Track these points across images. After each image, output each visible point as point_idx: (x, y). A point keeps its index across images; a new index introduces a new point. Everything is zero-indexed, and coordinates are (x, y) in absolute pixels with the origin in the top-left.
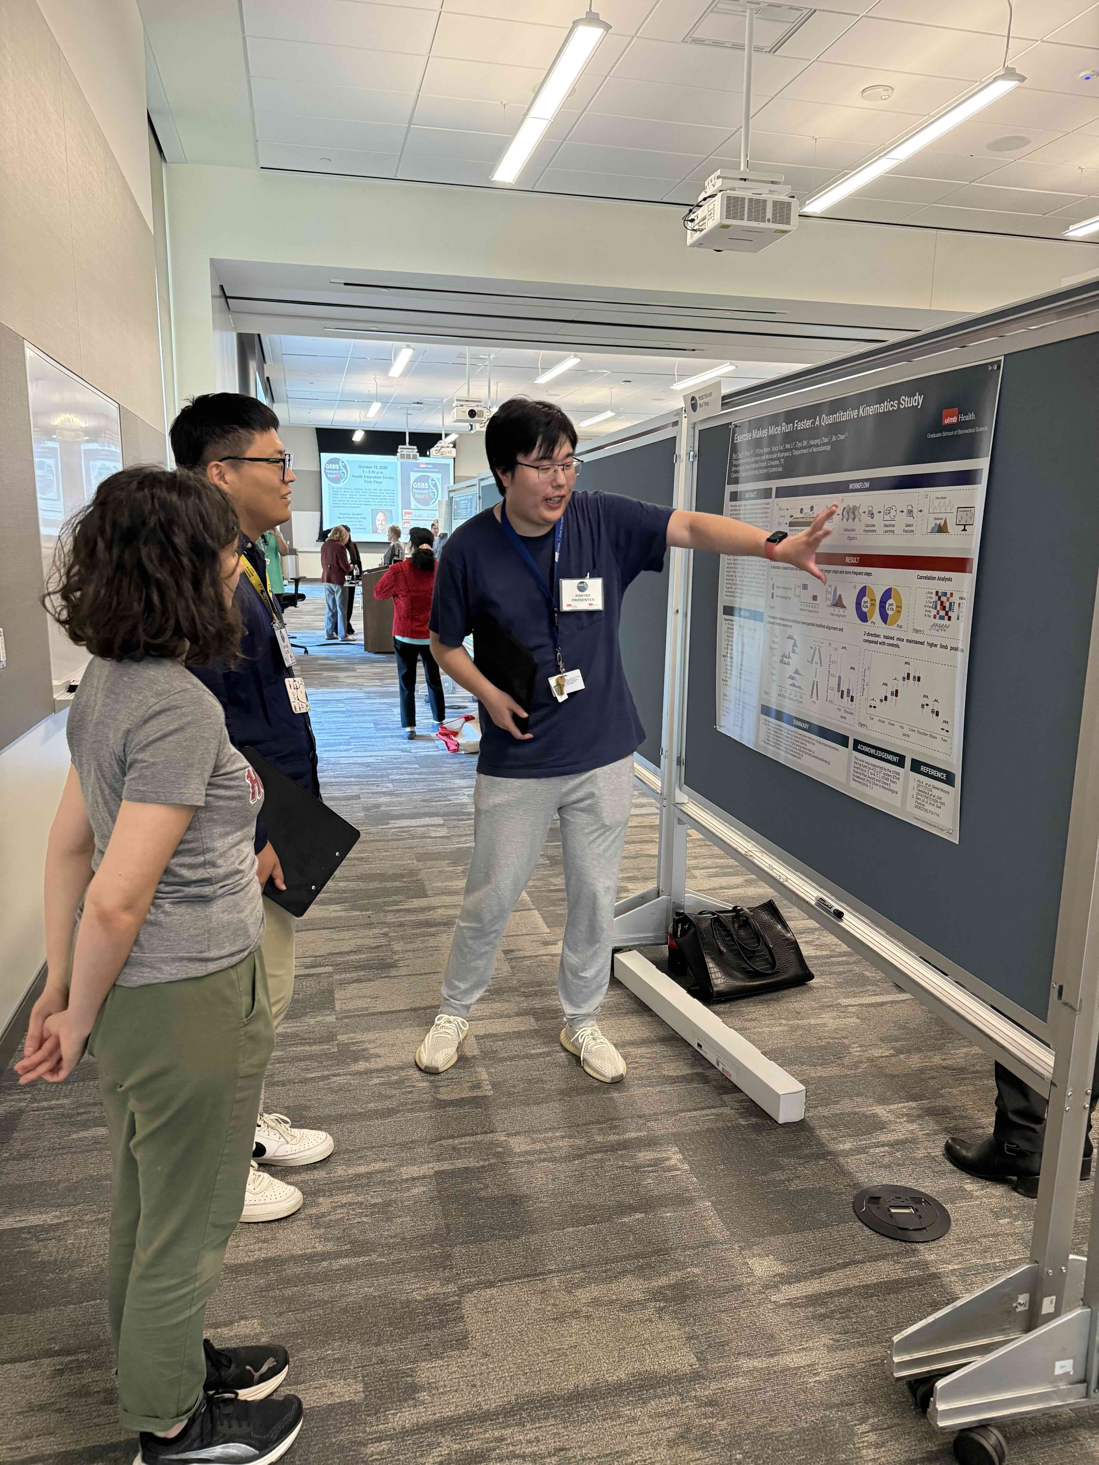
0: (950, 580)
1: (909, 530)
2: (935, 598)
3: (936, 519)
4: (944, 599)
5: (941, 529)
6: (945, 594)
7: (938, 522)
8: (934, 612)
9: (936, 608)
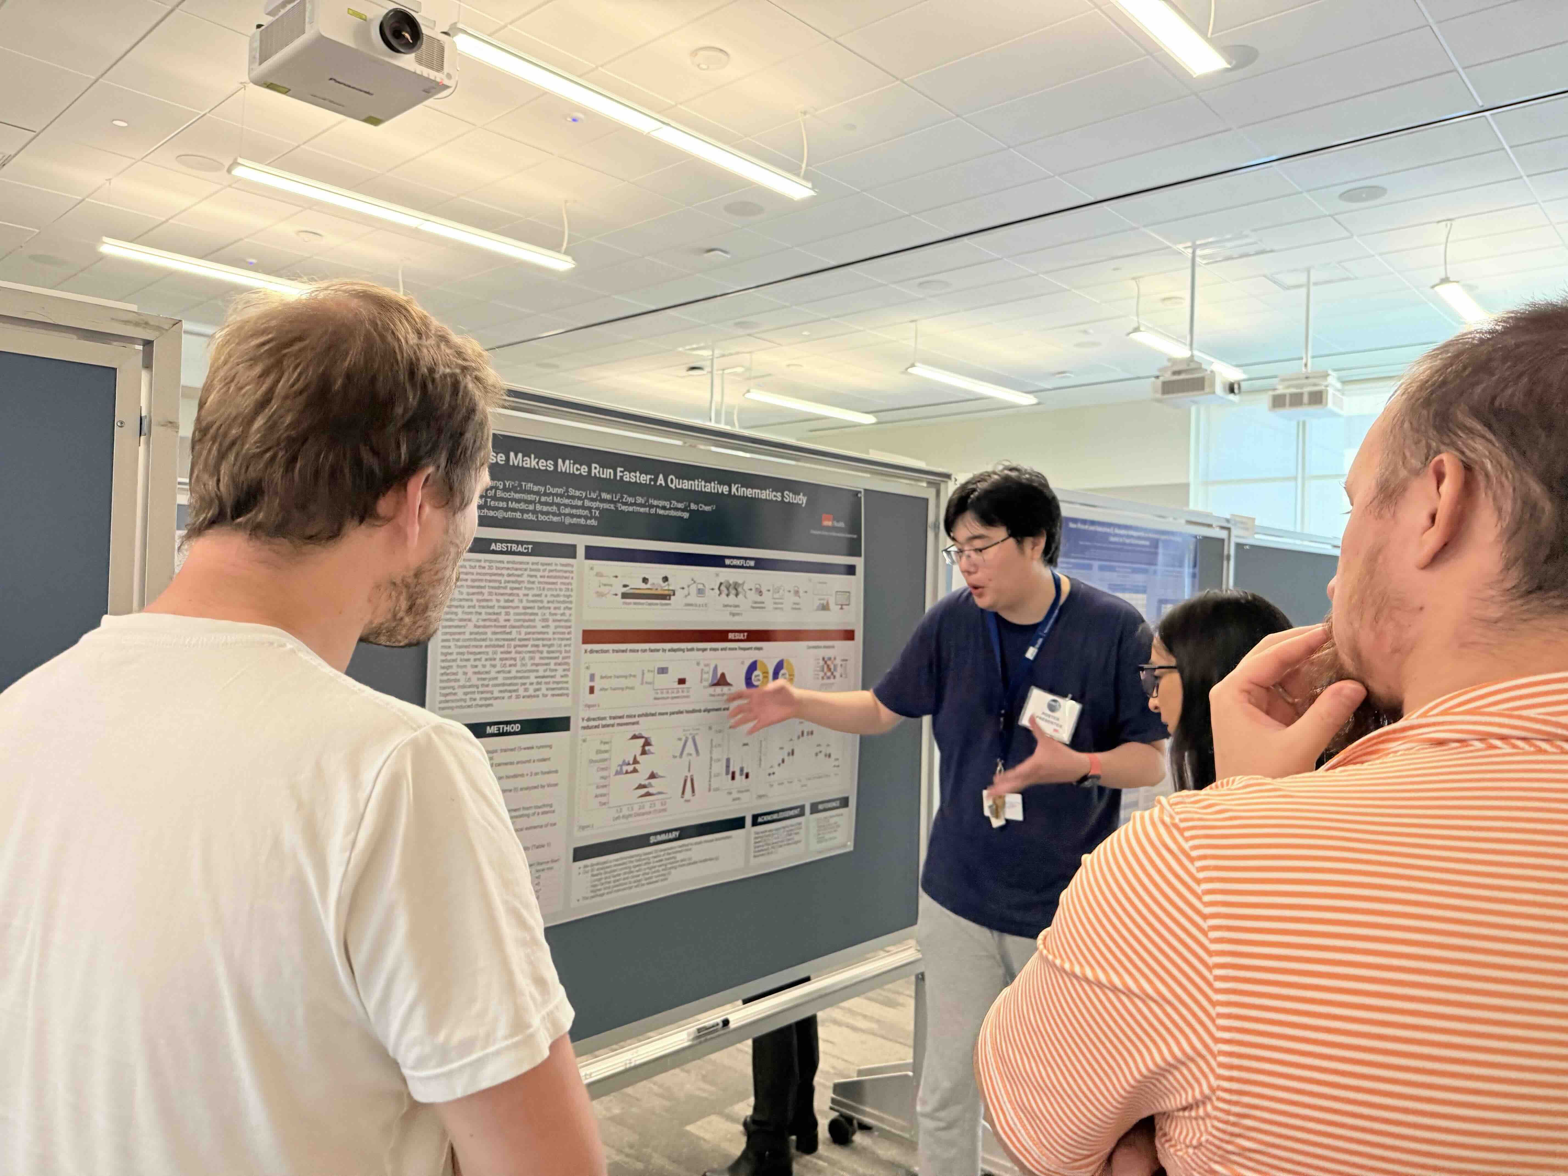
0: (833, 647)
1: (796, 607)
2: (822, 663)
3: (820, 599)
4: (829, 662)
5: (825, 607)
6: (830, 659)
7: (822, 602)
8: (822, 674)
9: (823, 671)
